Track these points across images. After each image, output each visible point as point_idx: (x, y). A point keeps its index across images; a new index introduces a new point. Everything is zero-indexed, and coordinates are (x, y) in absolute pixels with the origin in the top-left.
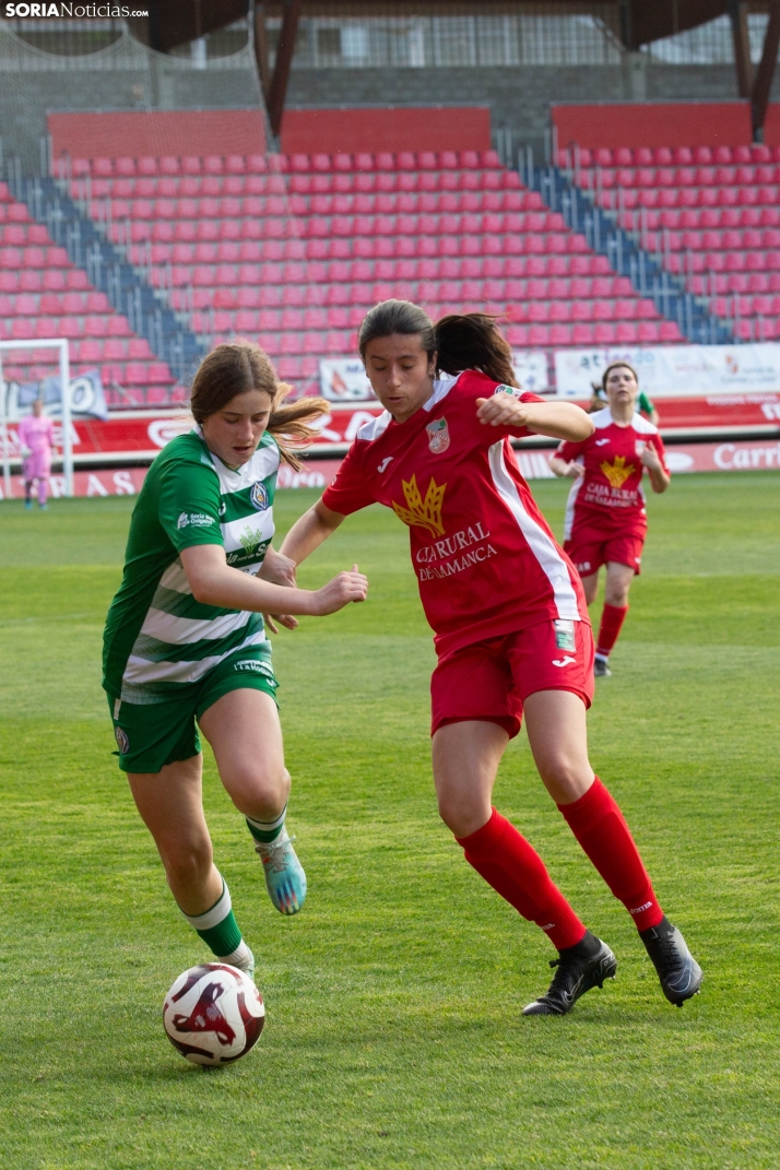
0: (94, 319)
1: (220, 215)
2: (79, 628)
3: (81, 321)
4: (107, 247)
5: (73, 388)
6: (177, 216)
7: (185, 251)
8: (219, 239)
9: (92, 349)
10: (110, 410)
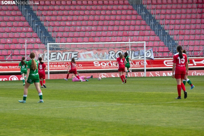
0: (151, 37)
1: (181, 13)
2: (153, 106)
3: (148, 37)
4: (155, 20)
5: (147, 52)
6: (171, 13)
7: (172, 22)
8: (181, 19)
9: (151, 43)
10: (155, 57)
